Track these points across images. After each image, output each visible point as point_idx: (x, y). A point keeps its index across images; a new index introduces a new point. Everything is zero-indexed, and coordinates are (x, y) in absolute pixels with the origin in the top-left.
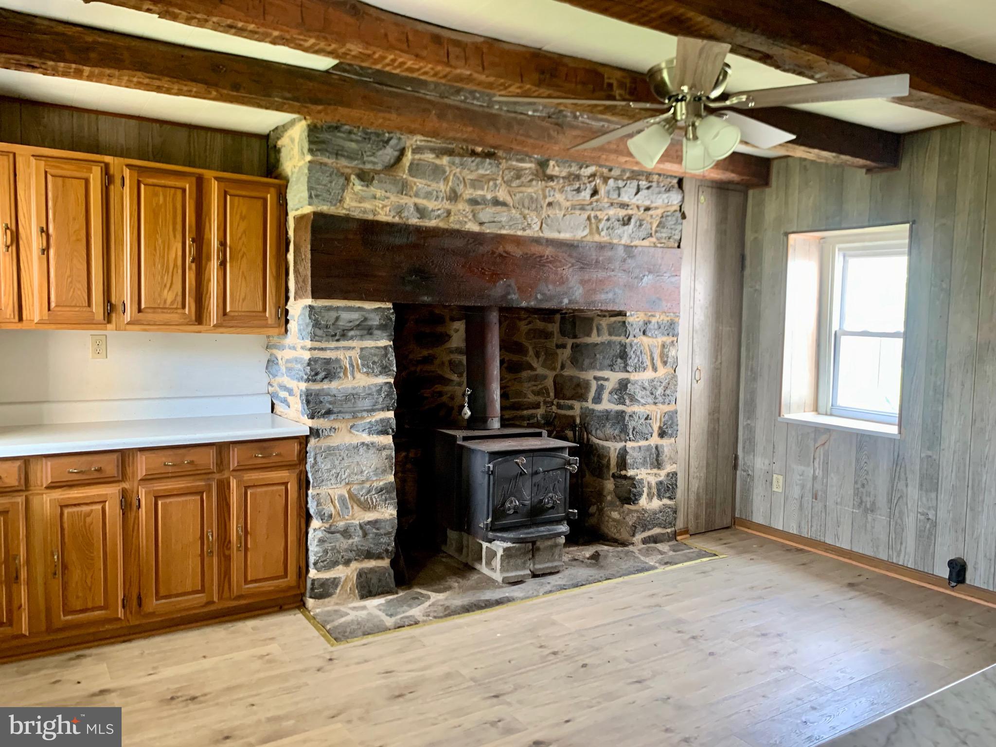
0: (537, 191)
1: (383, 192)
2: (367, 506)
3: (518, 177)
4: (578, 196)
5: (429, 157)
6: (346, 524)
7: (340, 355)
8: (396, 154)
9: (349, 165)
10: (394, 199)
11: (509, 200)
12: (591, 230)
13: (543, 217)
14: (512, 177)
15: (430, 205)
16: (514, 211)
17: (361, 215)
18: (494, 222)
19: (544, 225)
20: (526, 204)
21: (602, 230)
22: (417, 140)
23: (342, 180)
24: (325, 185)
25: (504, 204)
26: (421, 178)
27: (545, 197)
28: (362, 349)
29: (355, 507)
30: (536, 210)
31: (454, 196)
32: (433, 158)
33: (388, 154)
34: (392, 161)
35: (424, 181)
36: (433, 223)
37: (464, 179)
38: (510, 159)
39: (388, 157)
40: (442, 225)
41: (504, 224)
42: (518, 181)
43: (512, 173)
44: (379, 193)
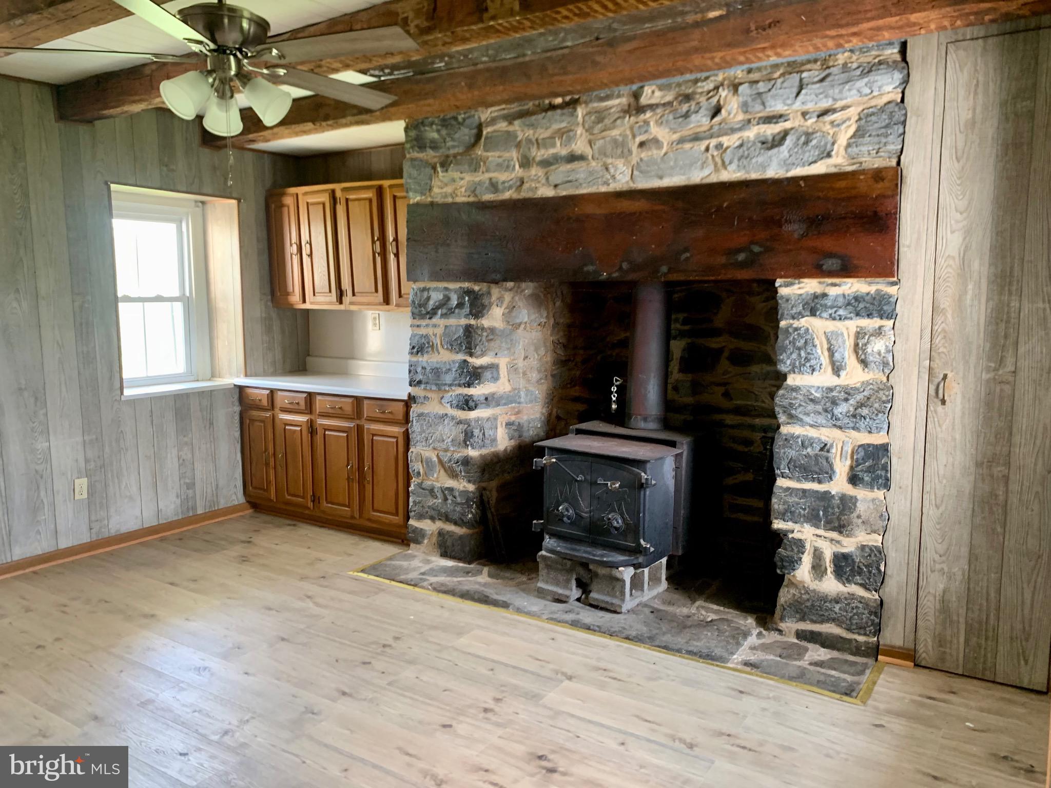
0: (625, 131)
1: (459, 173)
2: (453, 475)
3: (600, 120)
4: (688, 124)
5: (502, 126)
6: (432, 484)
7: (430, 331)
8: (475, 131)
9: (437, 154)
10: (468, 178)
11: (588, 152)
12: (716, 165)
13: (634, 162)
14: (593, 122)
15: (502, 177)
16: (594, 164)
17: (443, 200)
18: (570, 181)
19: (635, 173)
20: (609, 151)
21: (731, 163)
22: (485, 115)
23: (429, 170)
24: (415, 178)
25: (582, 158)
26: (494, 151)
27: (634, 137)
28: (446, 327)
29: (442, 471)
30: (622, 156)
31: (526, 163)
32: (507, 126)
33: (465, 134)
34: (473, 140)
35: (497, 154)
36: (507, 195)
37: (537, 140)
38: (591, 101)
39: (467, 138)
40: (515, 196)
41: (581, 181)
42: (600, 125)
43: (593, 118)
44: (456, 175)
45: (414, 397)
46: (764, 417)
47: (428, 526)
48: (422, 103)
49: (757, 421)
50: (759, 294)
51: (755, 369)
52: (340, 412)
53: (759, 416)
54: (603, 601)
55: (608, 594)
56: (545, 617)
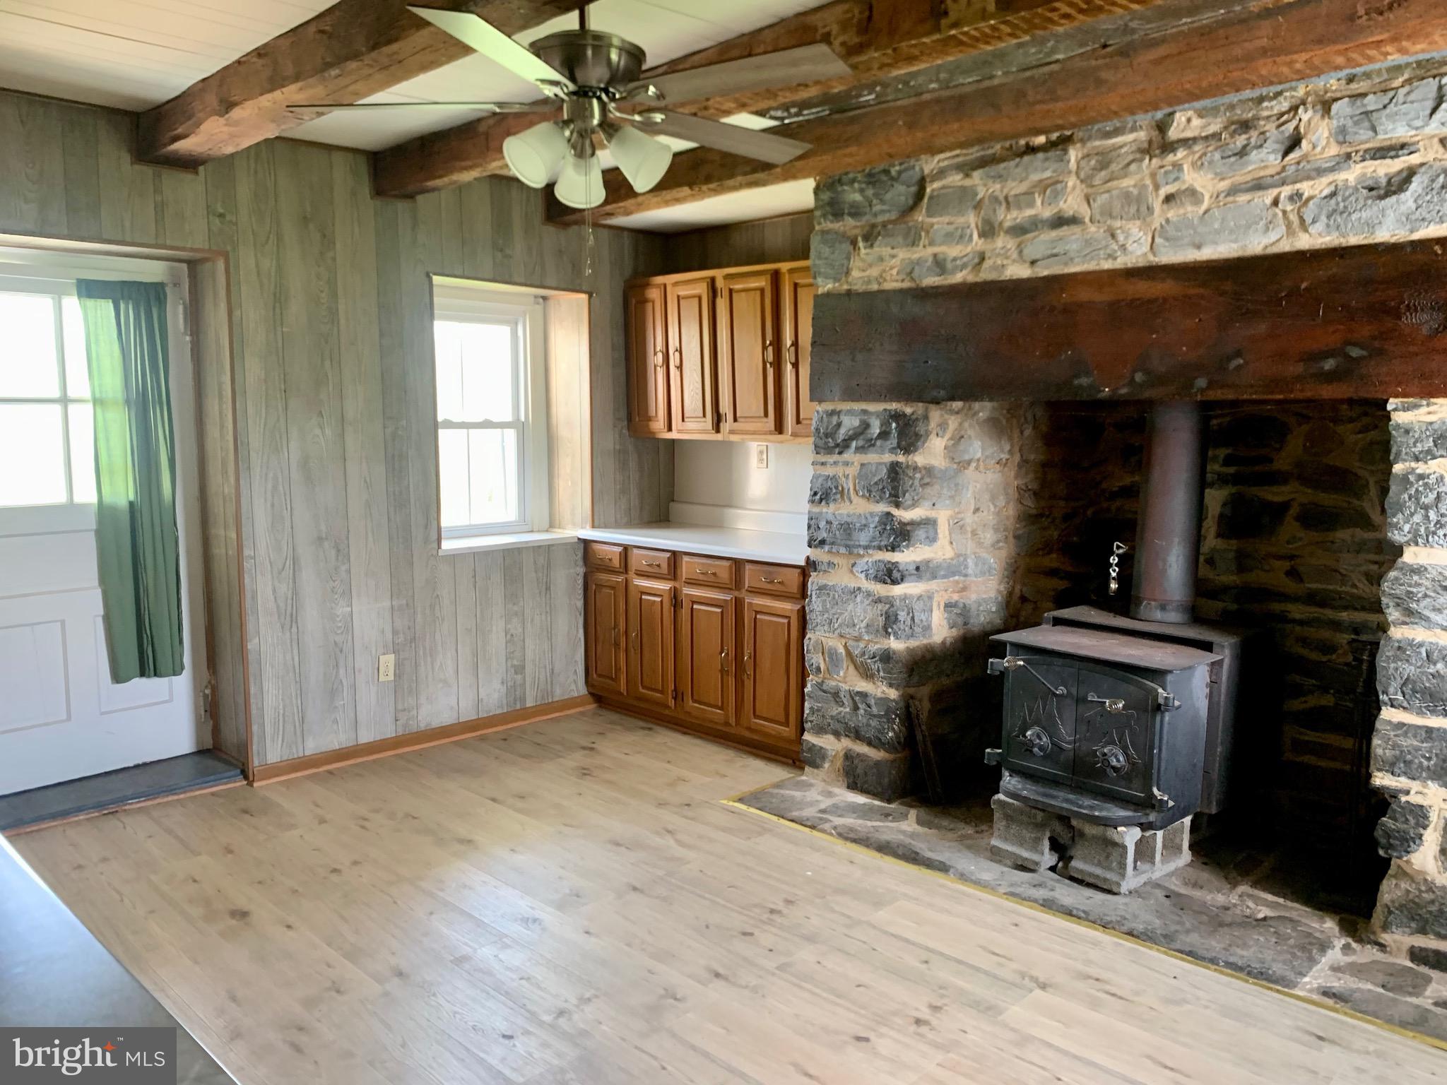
0: (1142, 179)
1: (889, 249)
2: (867, 675)
3: (1103, 165)
4: (1247, 164)
5: (955, 179)
6: (837, 686)
7: (839, 471)
8: (913, 189)
9: (858, 224)
10: (903, 254)
11: (1085, 212)
12: (1289, 225)
13: (1156, 225)
14: (1094, 169)
15: (953, 251)
16: (1093, 229)
17: (864, 287)
18: (1055, 255)
19: (1158, 240)
20: (1116, 211)
21: (1314, 222)
22: (929, 164)
23: (847, 246)
24: (826, 259)
25: (1074, 221)
26: (941, 216)
27: (1157, 187)
28: (862, 465)
29: (852, 668)
30: (1137, 215)
31: (988, 231)
32: (961, 180)
33: (901, 193)
34: (911, 202)
35: (946, 219)
36: (958, 278)
37: (1006, 198)
38: (1090, 138)
39: (903, 198)
40: (971, 278)
41: (1072, 255)
42: (1103, 173)
43: (1093, 162)
44: (886, 251)
45: (814, 562)
46: (1356, 609)
47: (830, 744)
48: (840, 152)
49: (1344, 615)
50: (1351, 420)
51: (1343, 535)
52: (712, 579)
53: (1346, 608)
54: (1090, 874)
55: (1099, 864)
56: (1002, 890)
